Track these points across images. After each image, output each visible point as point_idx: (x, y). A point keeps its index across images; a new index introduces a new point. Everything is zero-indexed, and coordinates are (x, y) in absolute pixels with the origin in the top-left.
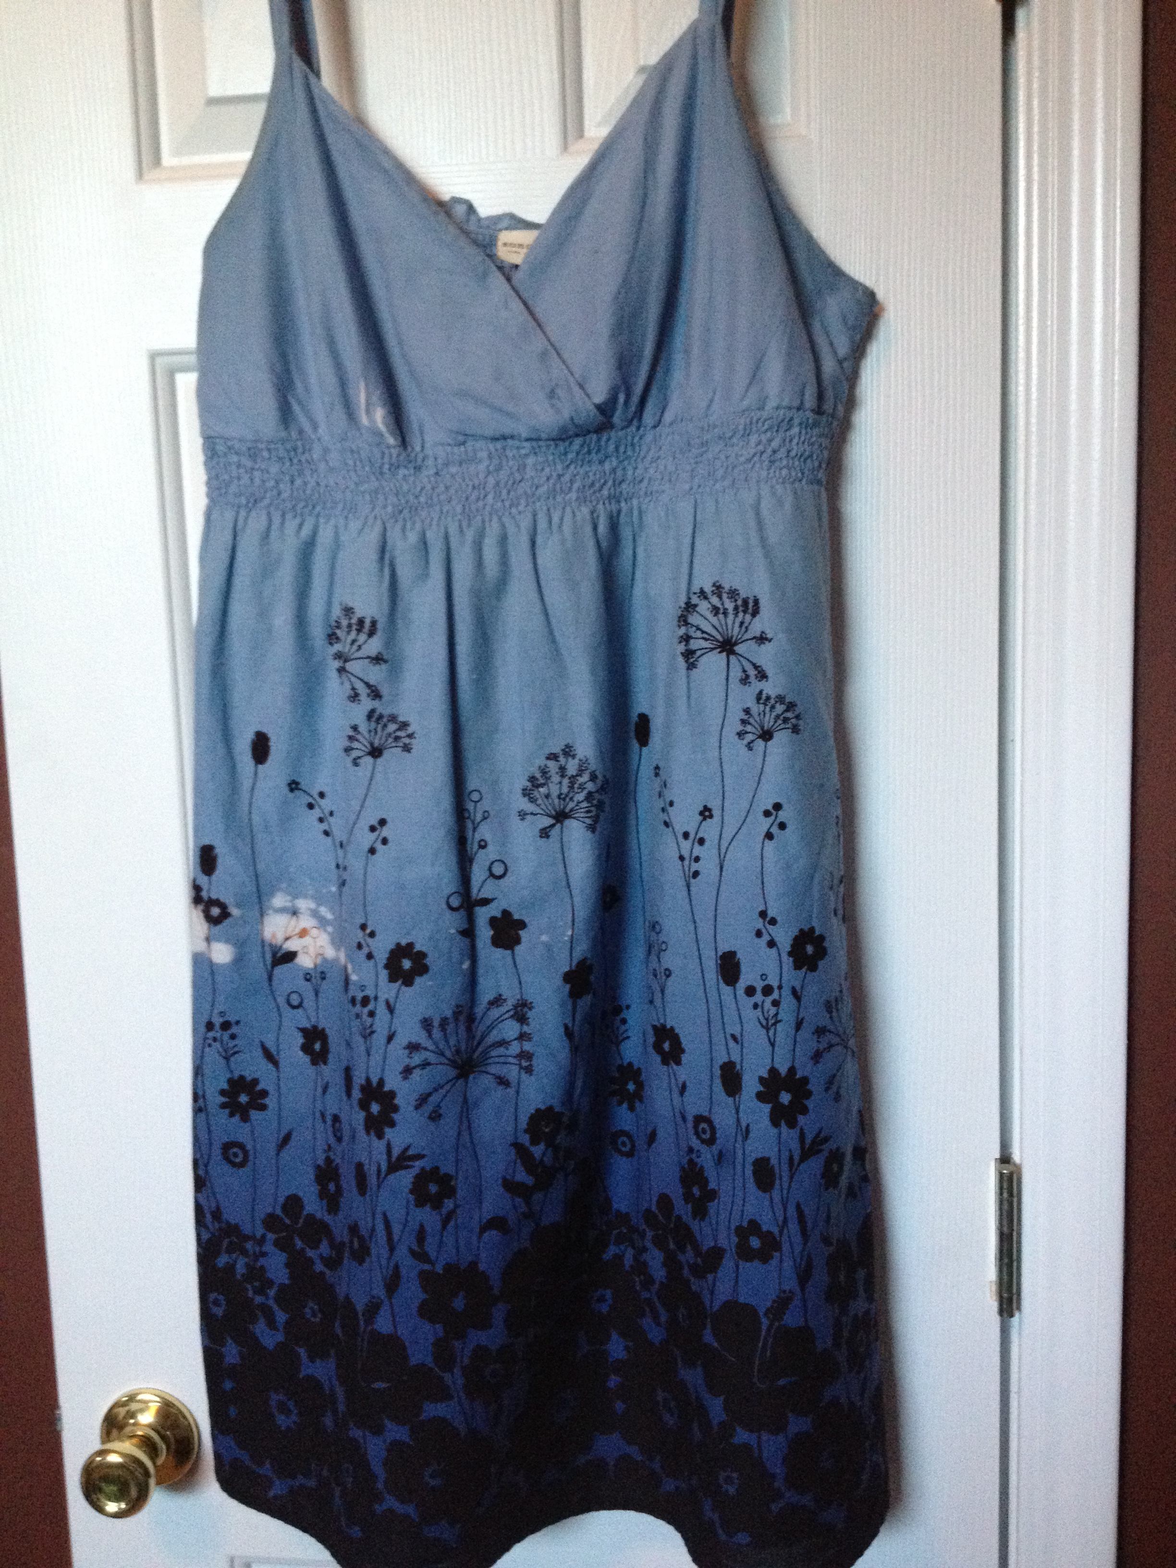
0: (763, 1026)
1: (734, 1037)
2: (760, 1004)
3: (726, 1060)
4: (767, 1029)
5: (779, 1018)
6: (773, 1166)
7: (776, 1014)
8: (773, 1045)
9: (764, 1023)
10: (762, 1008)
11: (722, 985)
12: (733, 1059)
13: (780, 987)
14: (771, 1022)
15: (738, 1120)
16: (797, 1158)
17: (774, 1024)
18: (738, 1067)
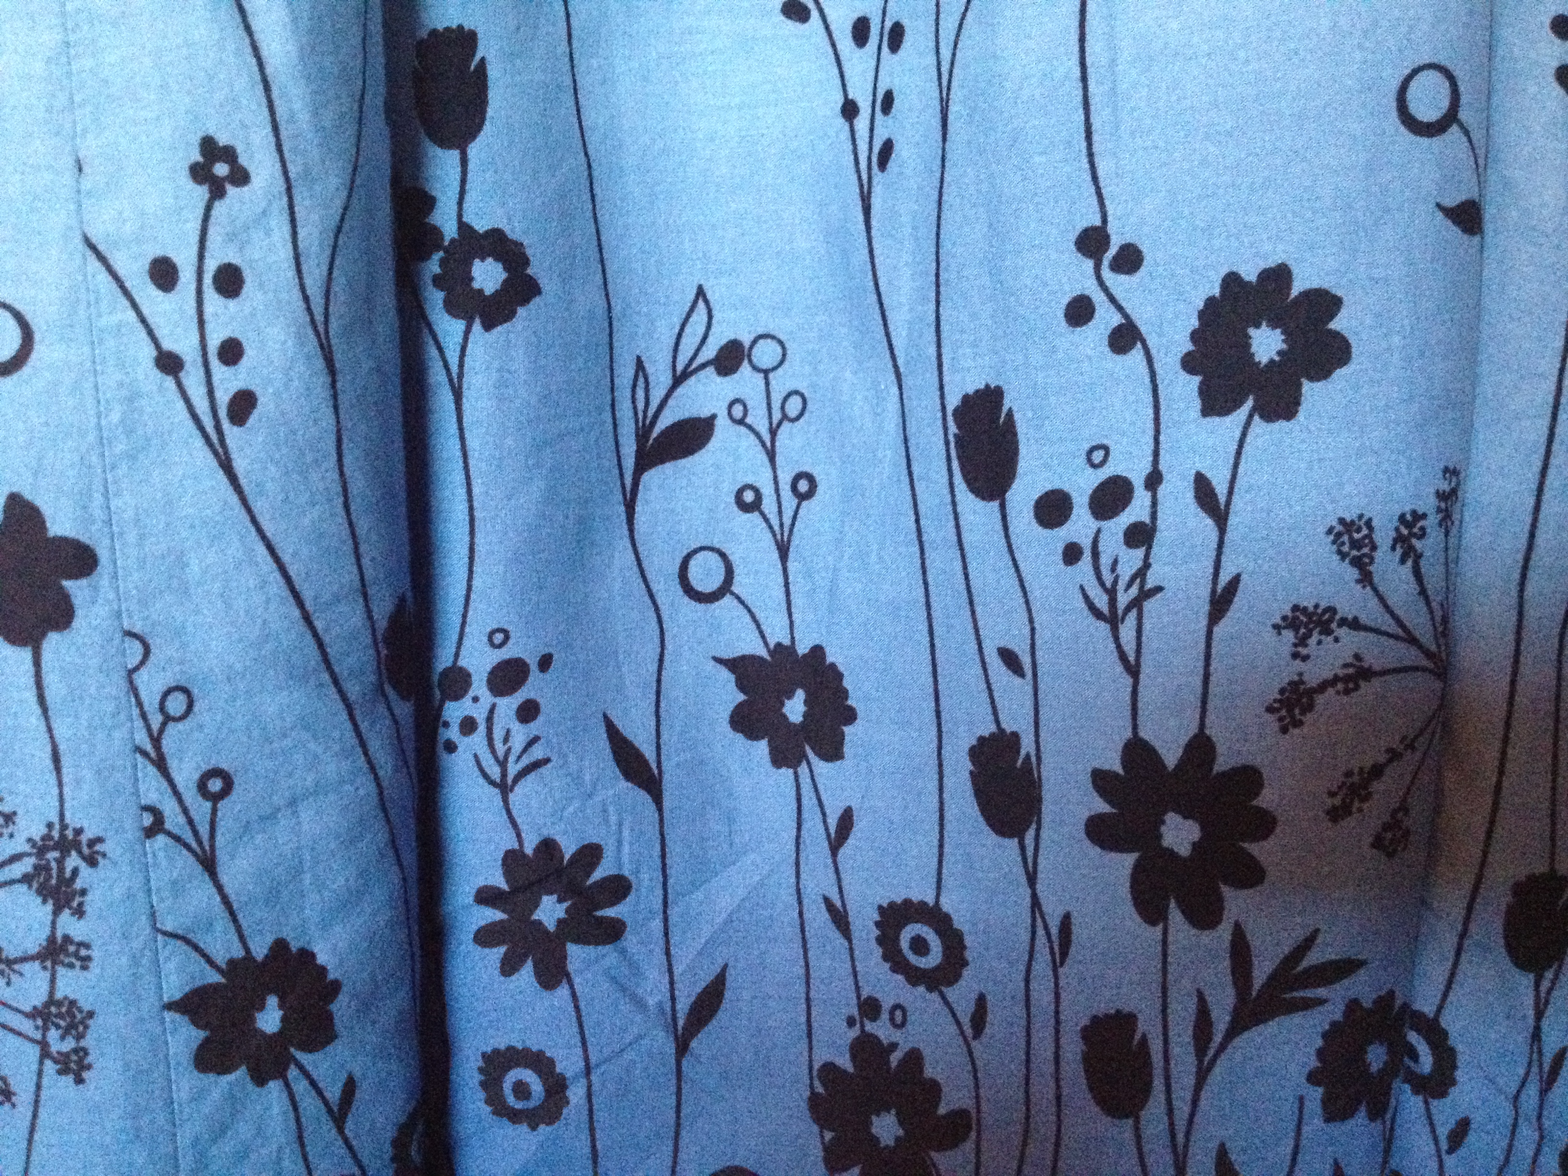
0: (1097, 614)
1: (1009, 658)
2: (1086, 543)
3: (988, 728)
4: (1113, 620)
5: (1151, 582)
6: (1144, 1039)
7: (1141, 573)
8: (1133, 670)
9: (1101, 601)
10: (1096, 554)
11: (966, 499)
12: (1009, 726)
13: (1154, 480)
14: (1123, 599)
15: (1036, 903)
16: (1221, 1020)
17: (1137, 603)
18: (1027, 745)
